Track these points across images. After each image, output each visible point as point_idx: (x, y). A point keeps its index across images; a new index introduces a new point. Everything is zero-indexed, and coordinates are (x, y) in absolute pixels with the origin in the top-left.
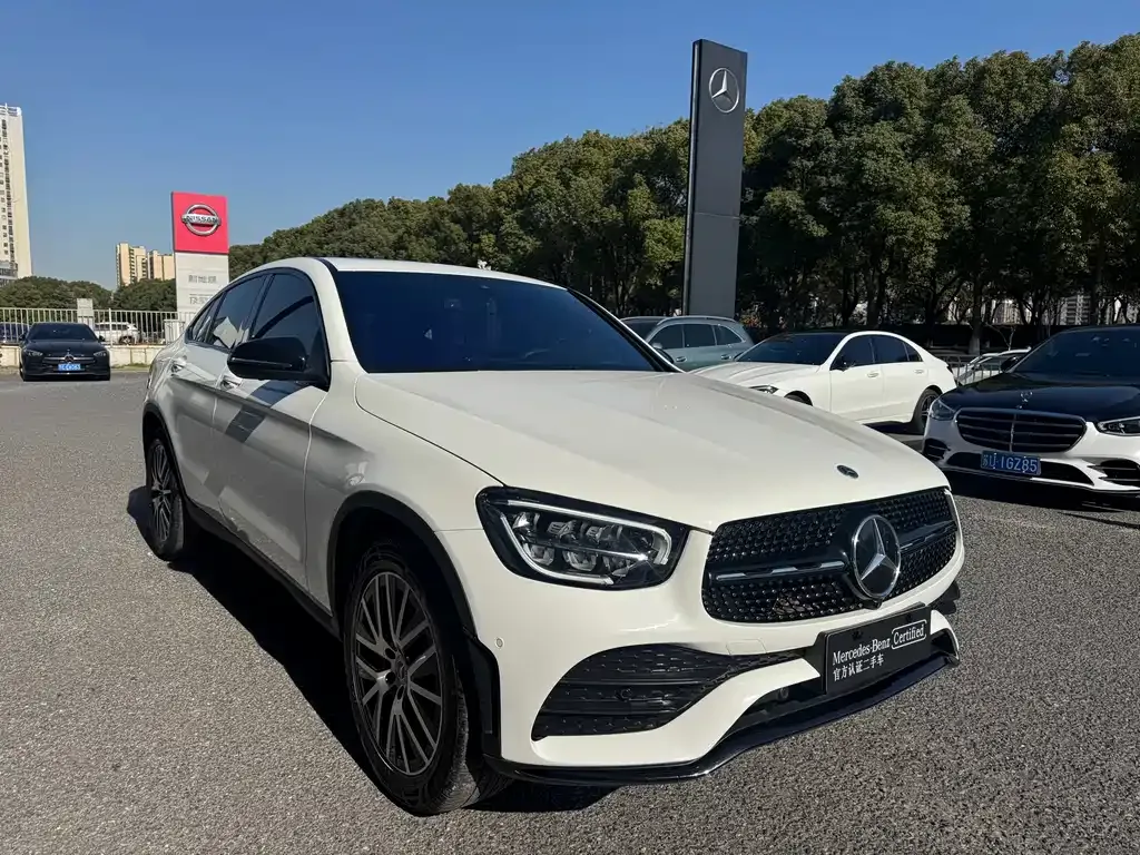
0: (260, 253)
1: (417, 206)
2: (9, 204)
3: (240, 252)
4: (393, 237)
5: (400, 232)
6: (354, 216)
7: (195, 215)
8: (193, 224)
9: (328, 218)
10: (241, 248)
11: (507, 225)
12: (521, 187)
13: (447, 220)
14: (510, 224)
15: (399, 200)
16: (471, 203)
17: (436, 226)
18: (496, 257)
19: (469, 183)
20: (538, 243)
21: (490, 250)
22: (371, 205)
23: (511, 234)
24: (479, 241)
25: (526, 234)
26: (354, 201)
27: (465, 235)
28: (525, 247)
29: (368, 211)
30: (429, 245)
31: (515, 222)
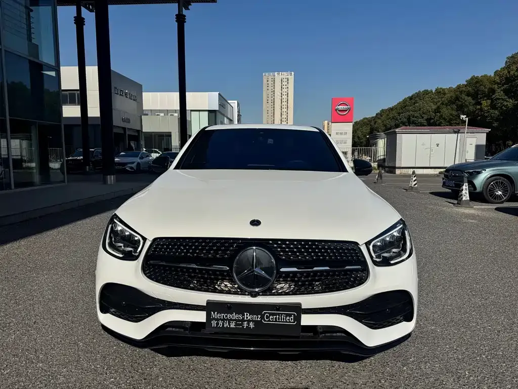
0: (374, 120)
1: (450, 90)
2: (287, 110)
3: (366, 120)
4: (434, 107)
5: (439, 104)
6: (417, 99)
7: (341, 107)
8: (339, 111)
9: (405, 101)
10: (367, 119)
11: (497, 94)
12: (509, 72)
13: (463, 96)
14: (499, 94)
15: (441, 88)
16: (478, 85)
17: (457, 98)
18: (489, 112)
19: (479, 74)
20: (516, 102)
21: (486, 109)
22: (426, 92)
23: (499, 99)
24: (481, 104)
25: (509, 98)
26: (417, 91)
27: (473, 102)
28: (507, 105)
29: (424, 96)
30: (452, 109)
31: (502, 92)
